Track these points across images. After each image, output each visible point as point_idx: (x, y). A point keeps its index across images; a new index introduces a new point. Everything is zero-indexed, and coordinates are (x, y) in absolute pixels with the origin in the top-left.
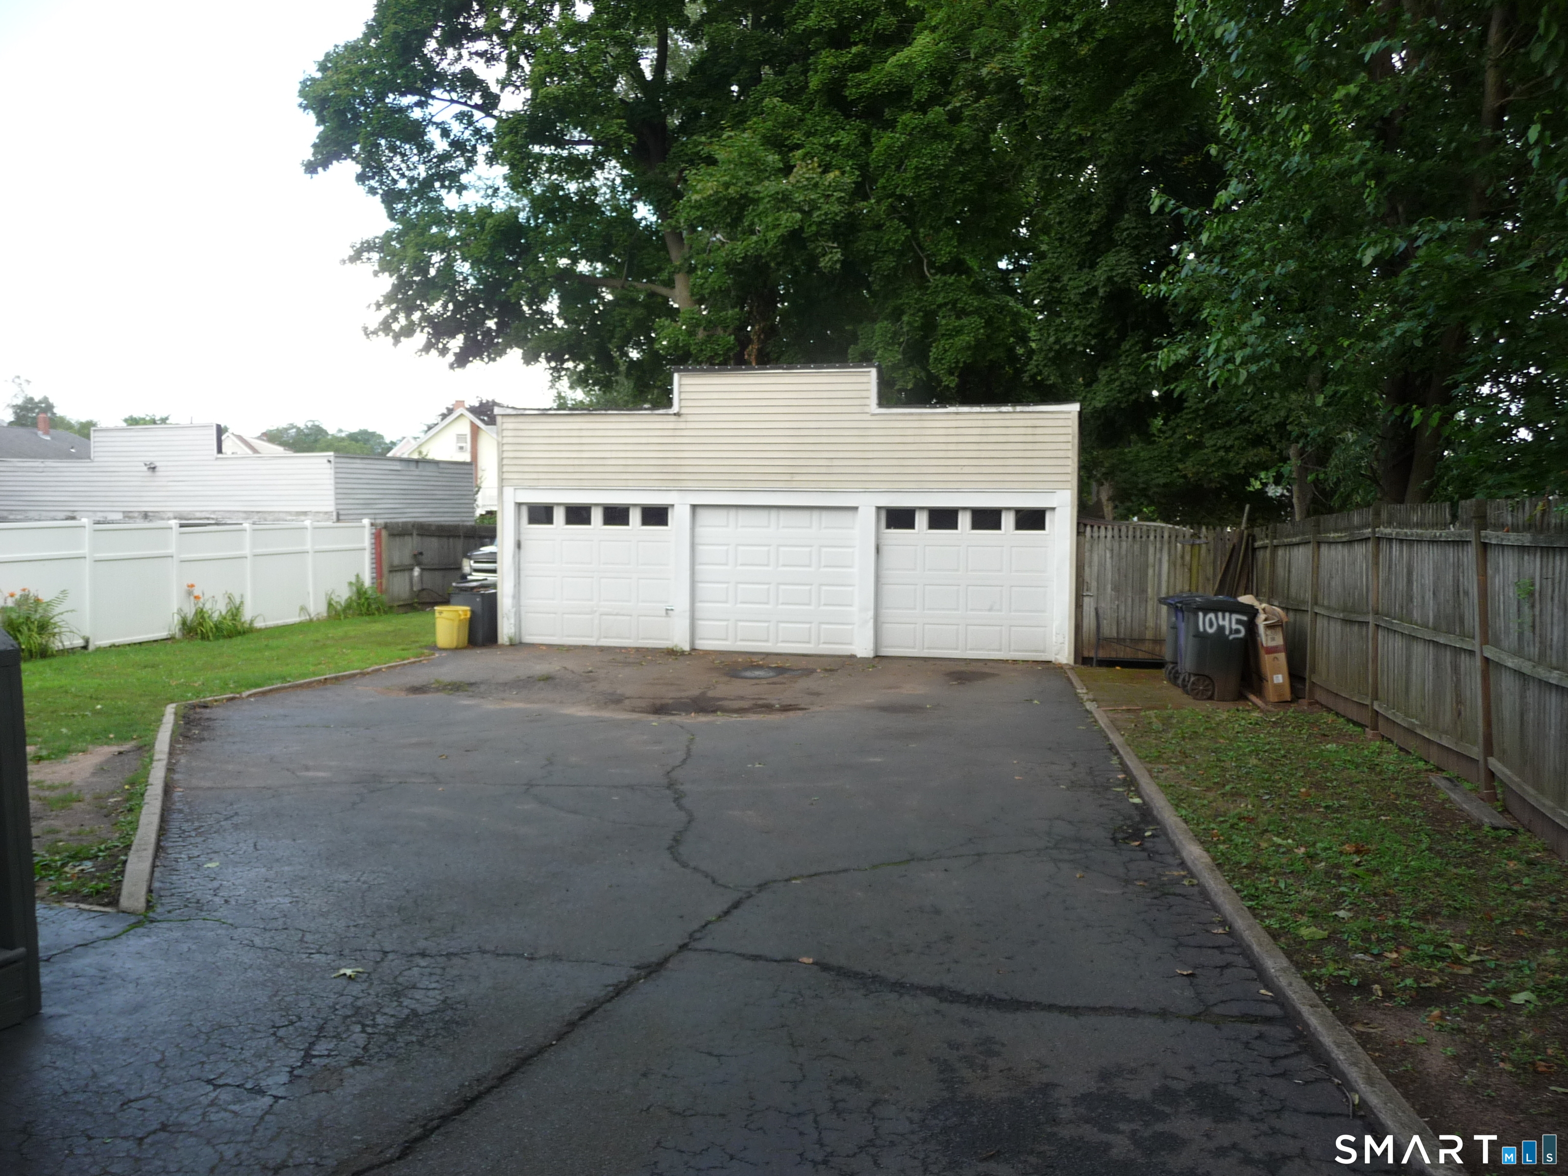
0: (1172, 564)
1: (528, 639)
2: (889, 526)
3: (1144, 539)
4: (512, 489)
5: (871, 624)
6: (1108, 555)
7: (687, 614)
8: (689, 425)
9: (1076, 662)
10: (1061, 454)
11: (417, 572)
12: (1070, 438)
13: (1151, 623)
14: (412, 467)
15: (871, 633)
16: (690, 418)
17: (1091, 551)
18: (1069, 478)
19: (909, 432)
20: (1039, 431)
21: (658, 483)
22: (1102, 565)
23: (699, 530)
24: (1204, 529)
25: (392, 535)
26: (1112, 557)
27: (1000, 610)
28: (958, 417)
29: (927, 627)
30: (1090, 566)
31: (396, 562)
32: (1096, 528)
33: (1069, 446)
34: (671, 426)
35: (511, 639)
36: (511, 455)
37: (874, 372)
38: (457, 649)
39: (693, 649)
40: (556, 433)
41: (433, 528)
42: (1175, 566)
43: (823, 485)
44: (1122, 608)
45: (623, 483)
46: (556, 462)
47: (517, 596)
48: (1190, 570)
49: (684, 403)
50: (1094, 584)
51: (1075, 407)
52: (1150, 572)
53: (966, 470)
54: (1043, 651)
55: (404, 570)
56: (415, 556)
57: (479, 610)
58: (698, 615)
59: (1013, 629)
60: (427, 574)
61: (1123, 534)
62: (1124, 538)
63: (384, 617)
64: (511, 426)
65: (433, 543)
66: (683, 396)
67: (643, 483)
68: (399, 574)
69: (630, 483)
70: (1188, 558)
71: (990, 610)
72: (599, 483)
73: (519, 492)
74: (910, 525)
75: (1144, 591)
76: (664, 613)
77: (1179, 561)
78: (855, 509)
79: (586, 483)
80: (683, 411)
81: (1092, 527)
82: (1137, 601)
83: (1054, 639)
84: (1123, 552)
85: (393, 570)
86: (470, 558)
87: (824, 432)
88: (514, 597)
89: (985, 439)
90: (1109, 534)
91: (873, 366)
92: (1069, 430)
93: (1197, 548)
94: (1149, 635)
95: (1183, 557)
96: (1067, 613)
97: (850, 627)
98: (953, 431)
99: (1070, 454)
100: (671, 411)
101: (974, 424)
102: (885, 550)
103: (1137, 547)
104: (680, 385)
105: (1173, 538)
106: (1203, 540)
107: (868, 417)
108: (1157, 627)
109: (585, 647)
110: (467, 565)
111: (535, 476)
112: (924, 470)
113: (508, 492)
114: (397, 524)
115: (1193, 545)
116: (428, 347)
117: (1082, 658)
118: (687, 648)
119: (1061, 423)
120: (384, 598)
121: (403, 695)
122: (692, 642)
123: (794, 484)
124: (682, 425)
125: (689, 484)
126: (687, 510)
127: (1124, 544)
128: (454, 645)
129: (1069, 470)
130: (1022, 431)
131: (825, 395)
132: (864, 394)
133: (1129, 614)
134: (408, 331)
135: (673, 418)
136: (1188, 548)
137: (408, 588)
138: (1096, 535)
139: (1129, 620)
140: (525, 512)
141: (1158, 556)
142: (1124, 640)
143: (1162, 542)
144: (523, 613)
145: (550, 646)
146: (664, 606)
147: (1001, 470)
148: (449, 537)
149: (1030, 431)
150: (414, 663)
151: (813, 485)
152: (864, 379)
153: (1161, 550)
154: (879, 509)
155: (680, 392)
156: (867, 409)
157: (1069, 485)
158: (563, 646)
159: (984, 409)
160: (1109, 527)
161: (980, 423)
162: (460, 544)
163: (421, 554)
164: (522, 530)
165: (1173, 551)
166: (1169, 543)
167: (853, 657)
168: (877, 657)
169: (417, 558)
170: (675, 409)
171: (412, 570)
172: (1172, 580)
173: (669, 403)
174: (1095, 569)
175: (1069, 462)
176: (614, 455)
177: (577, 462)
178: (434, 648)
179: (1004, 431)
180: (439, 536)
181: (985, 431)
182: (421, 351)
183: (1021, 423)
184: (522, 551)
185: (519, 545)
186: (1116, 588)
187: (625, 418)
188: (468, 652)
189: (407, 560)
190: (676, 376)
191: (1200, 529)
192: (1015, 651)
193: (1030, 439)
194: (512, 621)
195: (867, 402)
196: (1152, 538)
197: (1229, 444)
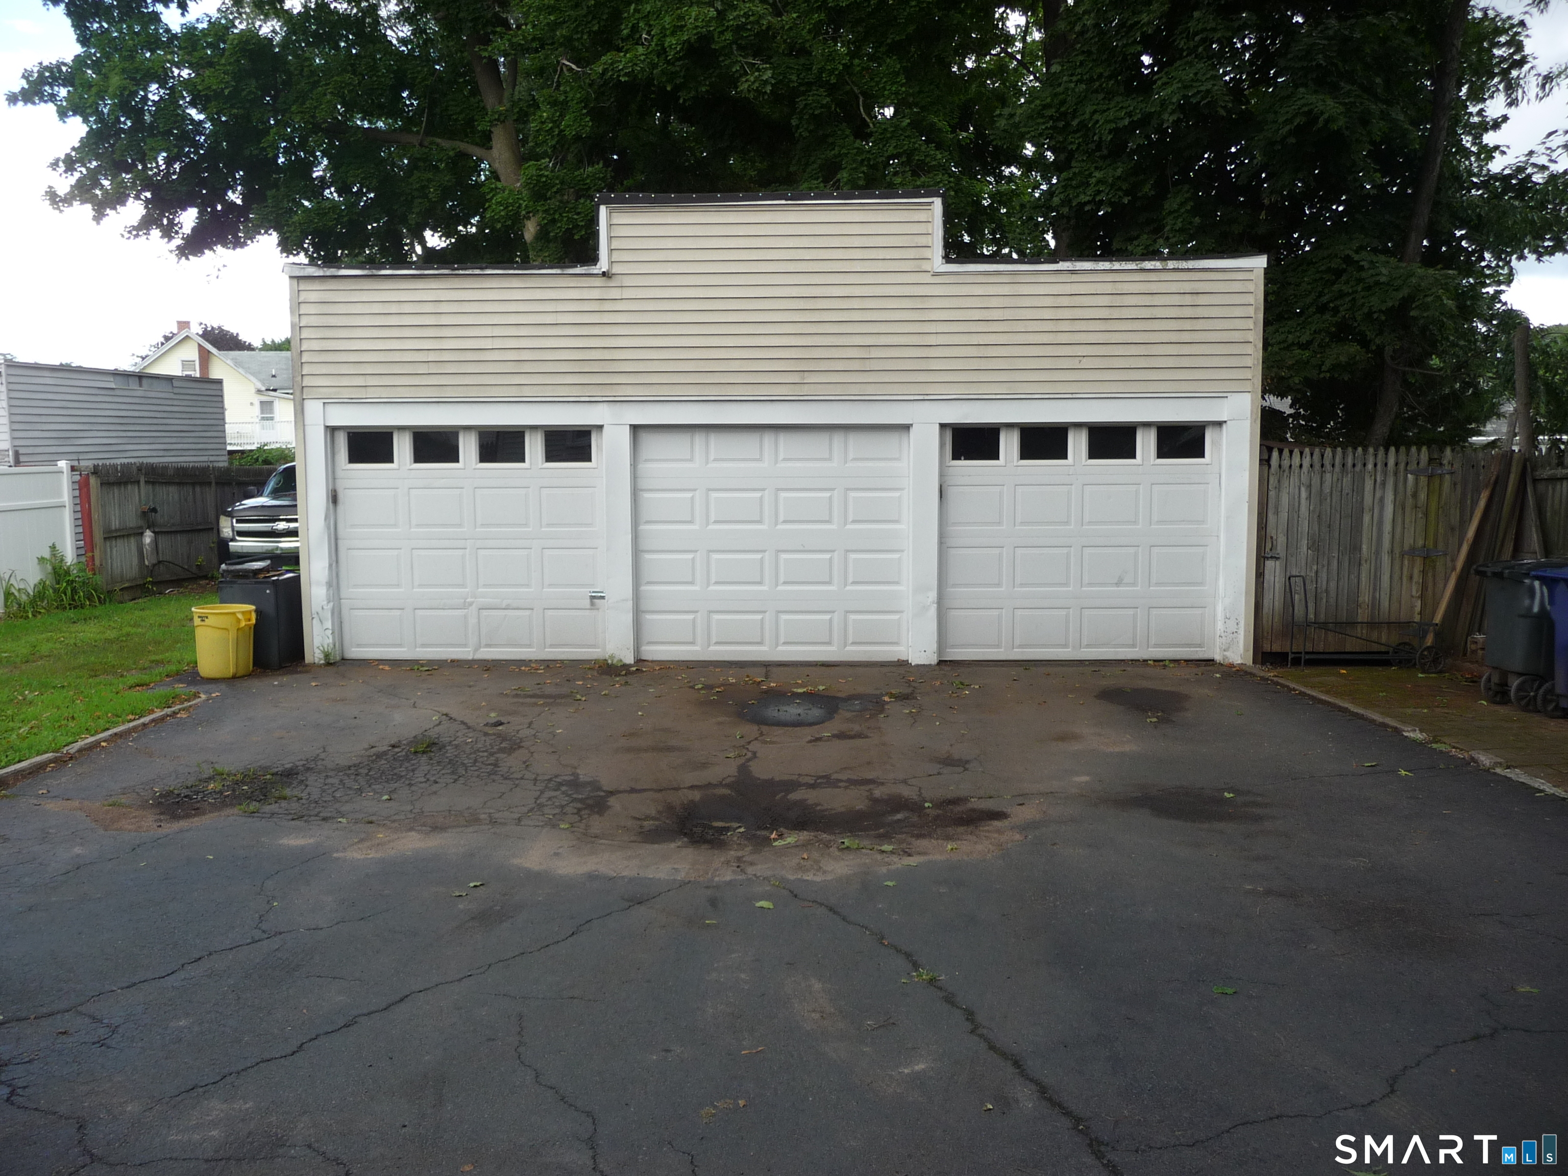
0: (1399, 506)
1: (355, 652)
2: (956, 456)
3: (1359, 467)
4: (319, 404)
5: (933, 612)
6: (1304, 494)
7: (630, 604)
8: (627, 294)
9: (1255, 661)
10: (1236, 336)
11: (148, 537)
12: (1251, 311)
13: (1365, 597)
14: (133, 384)
15: (933, 626)
16: (627, 281)
17: (1278, 488)
18: (1248, 374)
19: (994, 302)
20: (1202, 300)
21: (575, 391)
22: (1294, 509)
23: (644, 467)
24: (1448, 451)
25: (107, 484)
26: (1309, 497)
27: (1134, 584)
28: (1075, 278)
29: (1018, 613)
30: (1277, 513)
31: (115, 524)
32: (1286, 452)
33: (1250, 324)
34: (595, 294)
35: (327, 655)
36: (316, 345)
37: (938, 203)
38: (234, 677)
39: (639, 661)
40: (394, 309)
41: (171, 472)
42: (1403, 509)
43: (855, 390)
44: (1323, 575)
45: (513, 391)
46: (397, 357)
47: (334, 583)
48: (1426, 515)
49: (616, 256)
50: (1281, 540)
51: (1260, 262)
52: (1367, 518)
53: (1086, 363)
54: (1200, 646)
55: (129, 536)
56: (144, 514)
57: (270, 609)
58: (645, 605)
59: (1154, 612)
60: (164, 541)
61: (1327, 462)
62: (1328, 467)
63: (99, 610)
64: (313, 297)
65: (170, 495)
66: (615, 244)
67: (549, 391)
68: (120, 542)
69: (527, 391)
70: (1423, 496)
71: (1118, 584)
72: (474, 392)
73: (331, 409)
74: (992, 453)
75: (1355, 548)
76: (587, 602)
77: (1410, 502)
78: (907, 428)
79: (449, 392)
80: (616, 269)
81: (1281, 452)
82: (1346, 564)
83: (1220, 626)
84: (1327, 490)
85: (111, 536)
86: (230, 515)
87: (855, 304)
88: (329, 585)
89: (1116, 313)
90: (1306, 462)
91: (937, 195)
92: (1250, 299)
93: (1437, 481)
94: (1363, 615)
95: (1415, 495)
96: (1243, 585)
97: (895, 617)
98: (1065, 301)
99: (1250, 337)
100: (595, 270)
101: (1100, 288)
102: (952, 492)
103: (1347, 480)
104: (610, 226)
105: (1402, 466)
106: (1447, 467)
107: (927, 278)
108: (1375, 604)
109: (455, 664)
110: (227, 527)
111: (360, 381)
112: (1020, 364)
113: (313, 409)
114: (115, 467)
115: (1430, 477)
116: (146, 224)
117: (1262, 655)
118: (629, 659)
119: (1237, 287)
120: (98, 579)
121: (149, 820)
122: (637, 649)
123: (805, 390)
124: (615, 294)
125: (629, 391)
126: (625, 435)
127: (1328, 476)
128: (231, 671)
129: (1249, 362)
130: (1176, 300)
131: (857, 242)
132: (922, 241)
133: (1333, 585)
134: (117, 199)
135: (599, 282)
136: (1423, 480)
137: (135, 561)
138: (1286, 463)
139: (1333, 594)
140: (342, 442)
141: (1378, 494)
142: (1326, 623)
143: (1385, 473)
144: (345, 612)
145: (395, 663)
146: (587, 592)
147: (1142, 363)
148: (194, 484)
149: (1188, 300)
150: (162, 719)
151: (839, 390)
152: (922, 216)
153: (1384, 484)
154: (943, 426)
155: (610, 238)
156: (926, 266)
157: (1248, 386)
158: (416, 662)
159: (1117, 266)
160: (1307, 450)
161: (1109, 288)
162: (210, 495)
163: (154, 510)
164: (340, 473)
165: (1401, 485)
166: (1396, 474)
167: (903, 664)
168: (941, 663)
169: (148, 517)
170: (603, 265)
171: (142, 534)
172: (1398, 530)
173: (591, 257)
174: (1284, 515)
175: (1249, 349)
176: (498, 344)
177: (432, 357)
178: (192, 676)
179: (1147, 300)
180: (179, 484)
181: (1118, 301)
182: (138, 228)
183: (1174, 288)
184: (340, 508)
185: (334, 498)
186: (1315, 545)
187: (515, 282)
188: (256, 685)
189: (132, 521)
190: (603, 210)
191: (1442, 451)
192: (1157, 645)
193: (1188, 312)
194: (329, 625)
195: (927, 253)
196: (1370, 466)
197: (1304, 339)
